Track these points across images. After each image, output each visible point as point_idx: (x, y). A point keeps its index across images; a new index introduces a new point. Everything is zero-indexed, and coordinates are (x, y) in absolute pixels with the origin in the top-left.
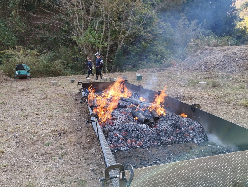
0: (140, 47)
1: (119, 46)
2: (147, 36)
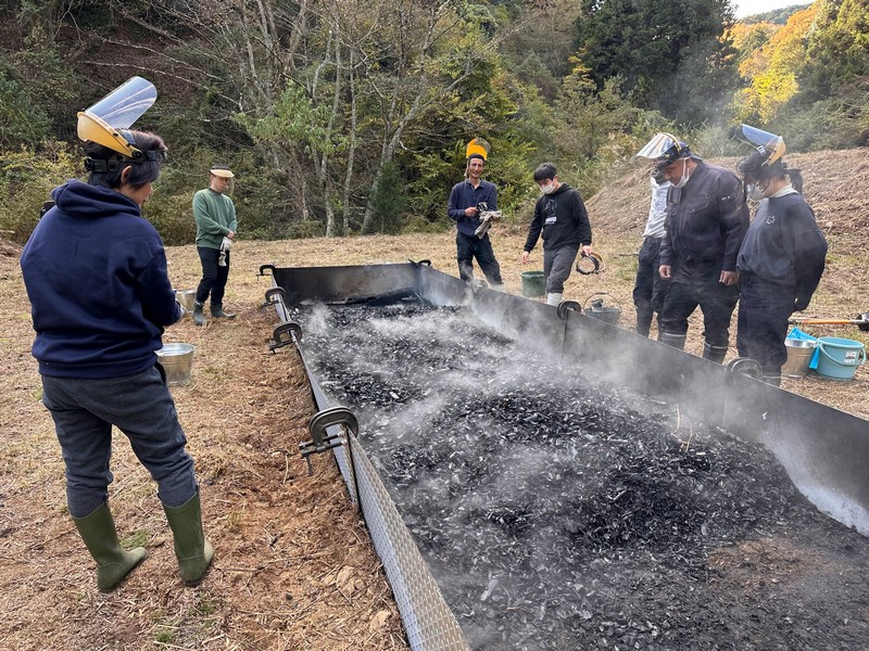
0: (450, 157)
1: (387, 151)
2: (474, 121)
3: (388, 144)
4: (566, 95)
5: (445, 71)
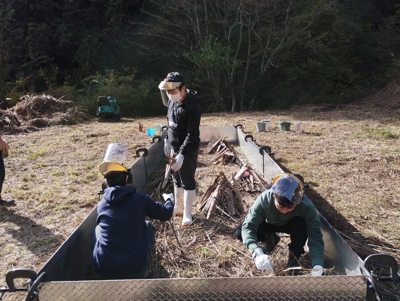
0: (305, 68)
1: (263, 67)
2: (317, 48)
3: (265, 63)
4: (385, 28)
5: (304, 21)
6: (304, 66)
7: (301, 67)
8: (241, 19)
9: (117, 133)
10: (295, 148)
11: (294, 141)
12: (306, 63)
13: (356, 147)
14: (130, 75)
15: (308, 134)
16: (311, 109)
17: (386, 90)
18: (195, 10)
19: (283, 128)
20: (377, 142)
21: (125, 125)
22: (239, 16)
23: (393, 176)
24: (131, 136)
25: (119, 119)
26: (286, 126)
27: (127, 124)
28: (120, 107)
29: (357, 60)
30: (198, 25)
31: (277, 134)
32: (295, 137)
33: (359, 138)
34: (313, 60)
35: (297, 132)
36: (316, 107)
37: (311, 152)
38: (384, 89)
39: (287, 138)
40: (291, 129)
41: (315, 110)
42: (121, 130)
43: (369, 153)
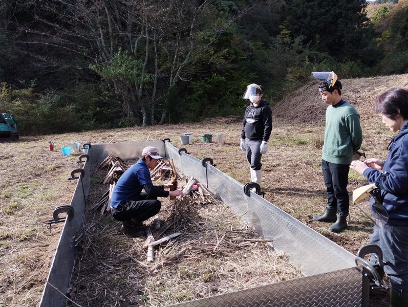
0: (210, 82)
1: (172, 80)
2: (220, 63)
3: (173, 77)
4: (274, 47)
5: (206, 38)
6: (209, 80)
7: (206, 81)
8: (147, 32)
9: (24, 154)
10: (222, 159)
11: (219, 151)
12: (211, 77)
13: (276, 154)
14: (27, 88)
15: (229, 144)
16: (223, 121)
17: (283, 102)
18: (98, 21)
19: (205, 140)
20: (291, 149)
21: (27, 145)
22: (145, 29)
23: (318, 178)
24: (43, 156)
25: (18, 138)
26: (208, 138)
27: (31, 144)
28: (17, 125)
29: (254, 75)
30: (102, 36)
31: (202, 146)
32: (219, 148)
33: (275, 146)
34: (217, 75)
35: (219, 143)
36: (227, 119)
37: (239, 161)
38: (282, 101)
39: (213, 150)
40: (212, 140)
41: (227, 123)
42: (28, 150)
43: (288, 159)
